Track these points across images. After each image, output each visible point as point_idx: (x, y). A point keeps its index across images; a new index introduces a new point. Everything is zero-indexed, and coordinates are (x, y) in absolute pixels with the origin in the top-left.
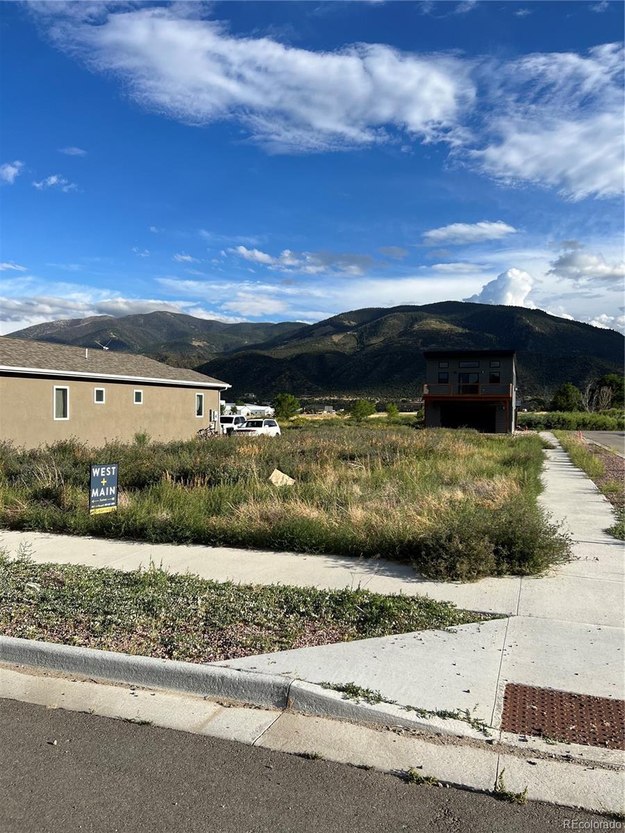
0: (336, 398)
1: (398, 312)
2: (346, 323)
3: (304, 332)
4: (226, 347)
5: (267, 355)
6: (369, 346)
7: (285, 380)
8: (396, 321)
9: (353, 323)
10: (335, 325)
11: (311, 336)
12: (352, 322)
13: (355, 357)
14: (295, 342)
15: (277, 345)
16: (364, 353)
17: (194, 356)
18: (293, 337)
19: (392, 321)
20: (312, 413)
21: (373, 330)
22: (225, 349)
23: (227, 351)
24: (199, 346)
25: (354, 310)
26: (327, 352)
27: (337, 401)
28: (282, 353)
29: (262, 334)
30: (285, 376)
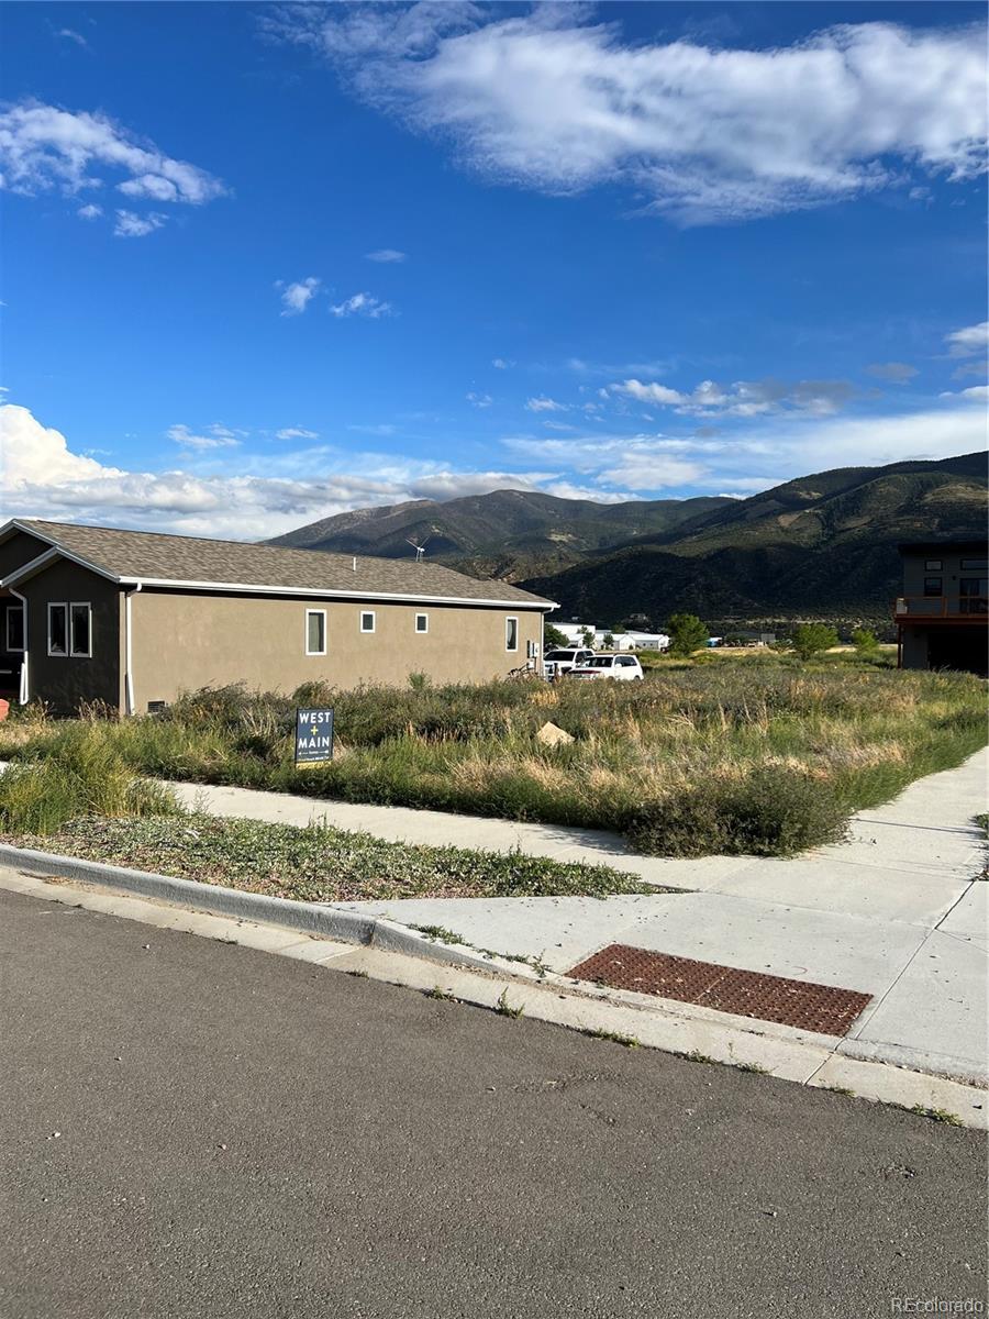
0: (783, 620)
1: (895, 473)
2: (804, 495)
3: (728, 512)
4: (603, 541)
5: (669, 551)
6: (843, 531)
7: (696, 591)
8: (892, 489)
9: (816, 495)
10: (784, 498)
11: (742, 518)
12: (813, 494)
13: (819, 552)
14: (714, 529)
15: (686, 536)
16: (833, 544)
17: (553, 558)
18: (711, 522)
19: (885, 488)
20: (737, 646)
21: (850, 505)
22: (600, 545)
23: (604, 547)
24: (561, 541)
25: (817, 473)
26: (769, 545)
27: (784, 625)
28: (692, 548)
29: (662, 519)
30: (696, 586)
